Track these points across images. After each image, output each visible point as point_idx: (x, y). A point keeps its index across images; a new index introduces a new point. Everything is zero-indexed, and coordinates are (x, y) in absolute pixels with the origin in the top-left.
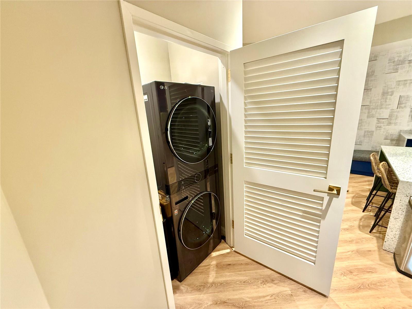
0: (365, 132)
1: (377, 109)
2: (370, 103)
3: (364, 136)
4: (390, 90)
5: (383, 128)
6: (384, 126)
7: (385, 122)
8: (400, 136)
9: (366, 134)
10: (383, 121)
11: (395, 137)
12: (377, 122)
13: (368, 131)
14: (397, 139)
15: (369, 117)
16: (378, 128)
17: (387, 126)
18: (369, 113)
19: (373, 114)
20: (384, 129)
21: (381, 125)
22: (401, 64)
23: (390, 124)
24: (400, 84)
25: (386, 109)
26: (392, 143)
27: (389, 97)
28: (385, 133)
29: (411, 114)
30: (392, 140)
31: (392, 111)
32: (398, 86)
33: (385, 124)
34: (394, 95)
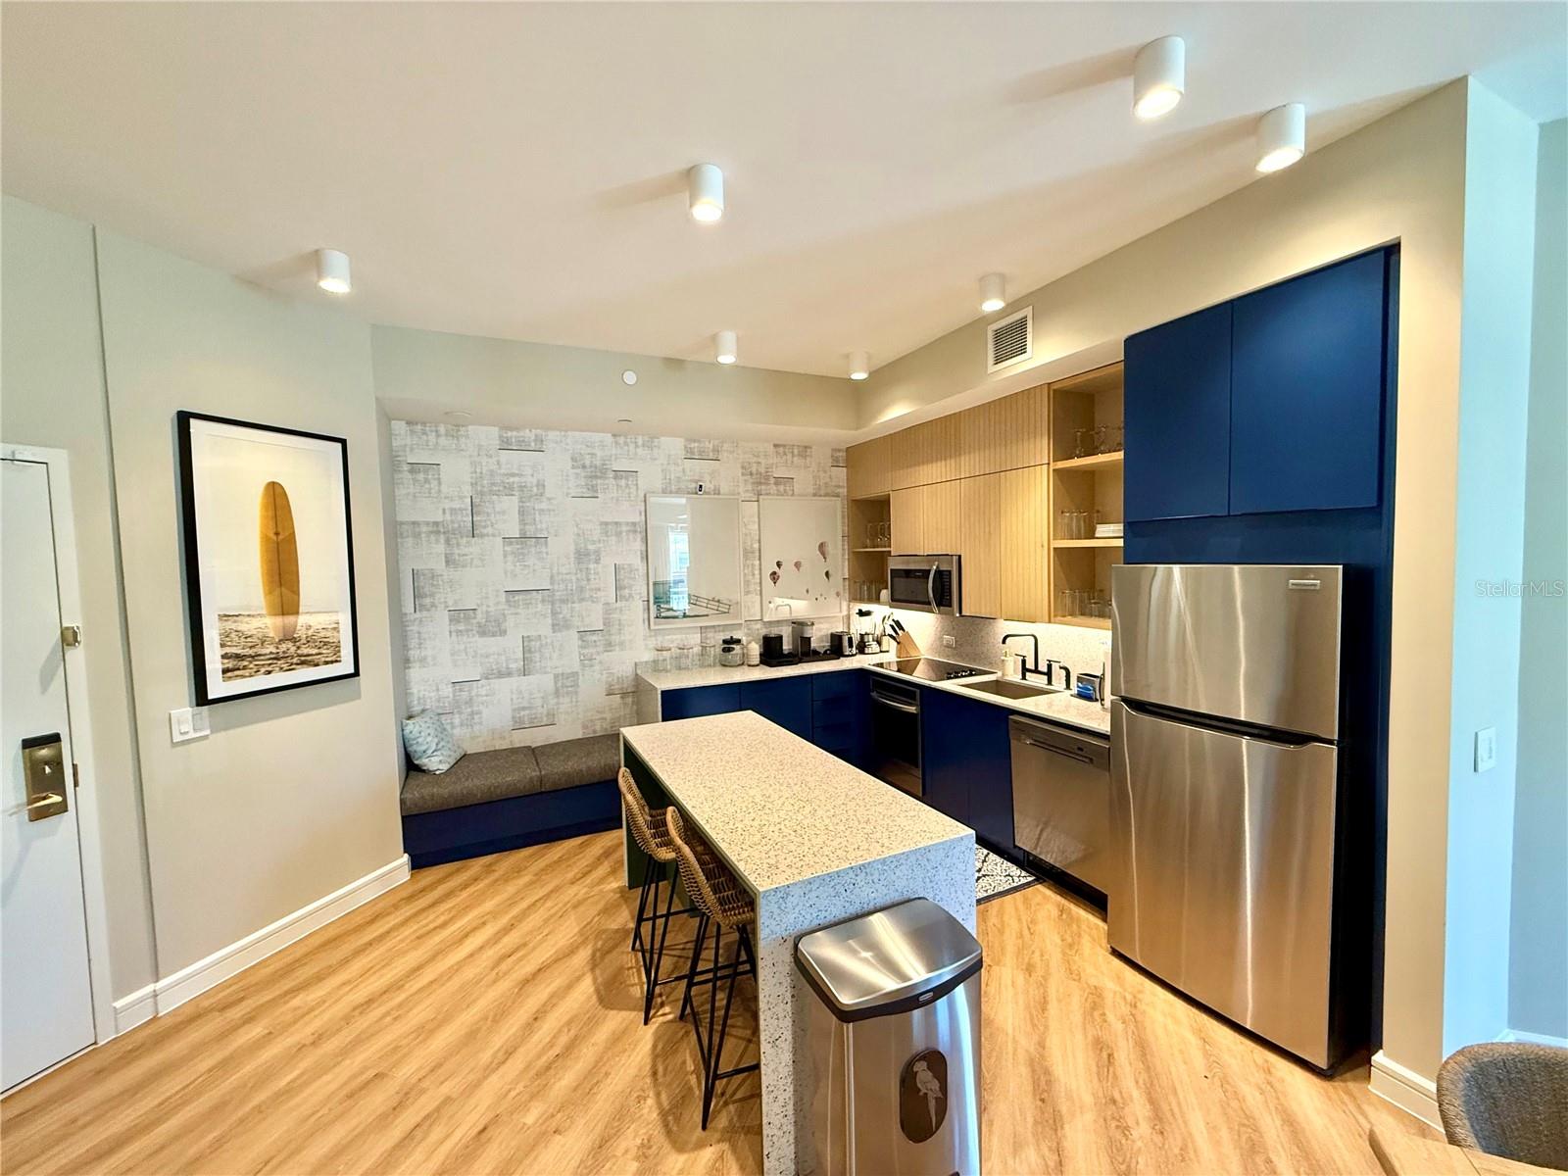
0: (556, 676)
1: (573, 603)
2: (552, 584)
3: (557, 693)
4: (591, 547)
5: (597, 661)
6: (598, 653)
7: (598, 643)
8: (638, 680)
9: (560, 684)
10: (594, 638)
11: (628, 685)
12: (580, 642)
13: (563, 674)
14: (633, 690)
15: (557, 628)
16: (586, 662)
17: (606, 654)
18: (554, 613)
19: (565, 620)
20: (600, 662)
21: (592, 650)
22: (600, 478)
23: (609, 646)
24: (609, 533)
25: (593, 602)
26: (625, 704)
27: (592, 566)
28: (605, 676)
29: (646, 616)
30: (624, 695)
31: (608, 610)
32: (605, 538)
33: (601, 649)
34: (601, 561)
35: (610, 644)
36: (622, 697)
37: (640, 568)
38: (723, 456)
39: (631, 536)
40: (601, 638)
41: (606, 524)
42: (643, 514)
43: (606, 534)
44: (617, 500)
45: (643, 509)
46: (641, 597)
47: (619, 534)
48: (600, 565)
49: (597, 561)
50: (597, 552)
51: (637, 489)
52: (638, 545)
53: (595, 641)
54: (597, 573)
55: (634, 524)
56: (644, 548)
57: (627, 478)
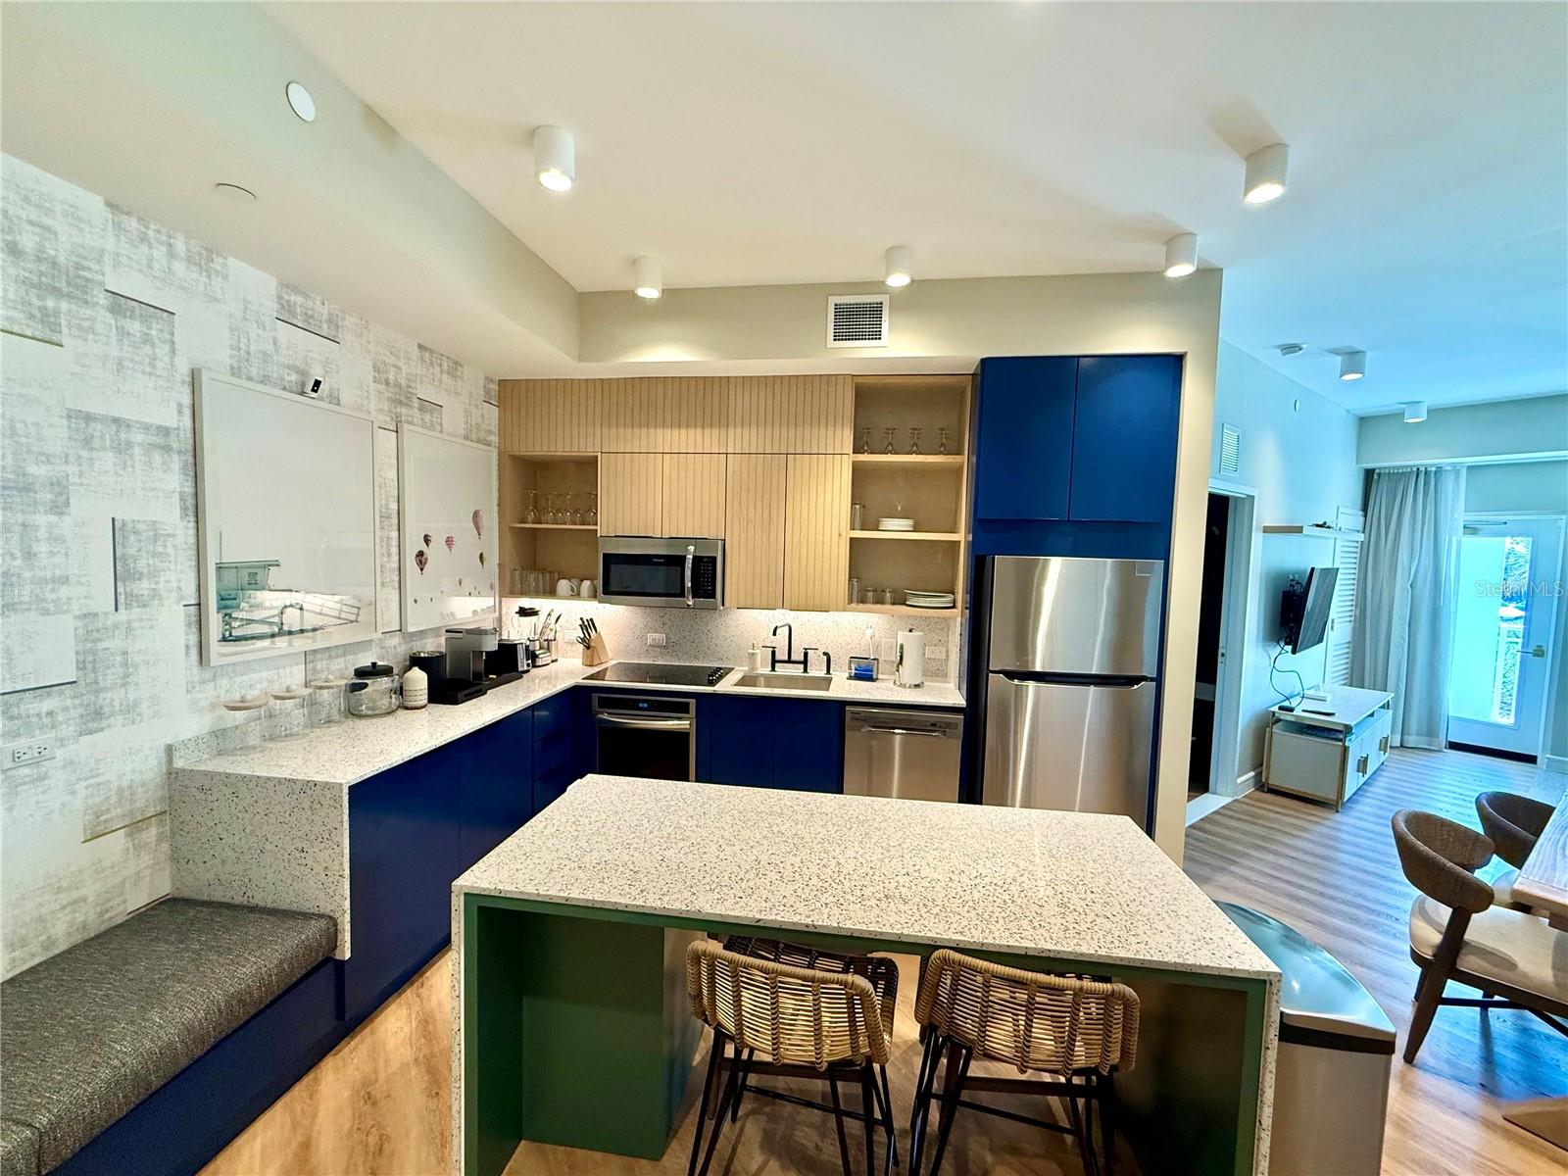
4: (40, 472)
5: (58, 762)
6: (61, 741)
7: (60, 716)
10: (47, 705)
11: (145, 799)
14: (160, 809)
17: (85, 740)
20: (68, 764)
21: (40, 738)
22: (69, 297)
23: (94, 718)
24: (97, 442)
25: (46, 612)
26: (138, 848)
27: (42, 519)
28: (82, 793)
29: (193, 639)
30: (135, 826)
31: (90, 630)
32: (84, 453)
33: (71, 729)
34: (72, 509)
35: (98, 714)
36: (130, 835)
37: (180, 532)
38: (346, 336)
39: (157, 457)
40: (69, 702)
41: (89, 418)
42: (188, 412)
43: (88, 442)
44: (120, 365)
45: (187, 400)
46: (182, 598)
47: (123, 449)
48: (67, 520)
49: (60, 508)
50: (60, 488)
51: (173, 351)
52: (174, 480)
53: (50, 714)
54: (55, 539)
55: (165, 431)
56: (189, 489)
57: (145, 320)
